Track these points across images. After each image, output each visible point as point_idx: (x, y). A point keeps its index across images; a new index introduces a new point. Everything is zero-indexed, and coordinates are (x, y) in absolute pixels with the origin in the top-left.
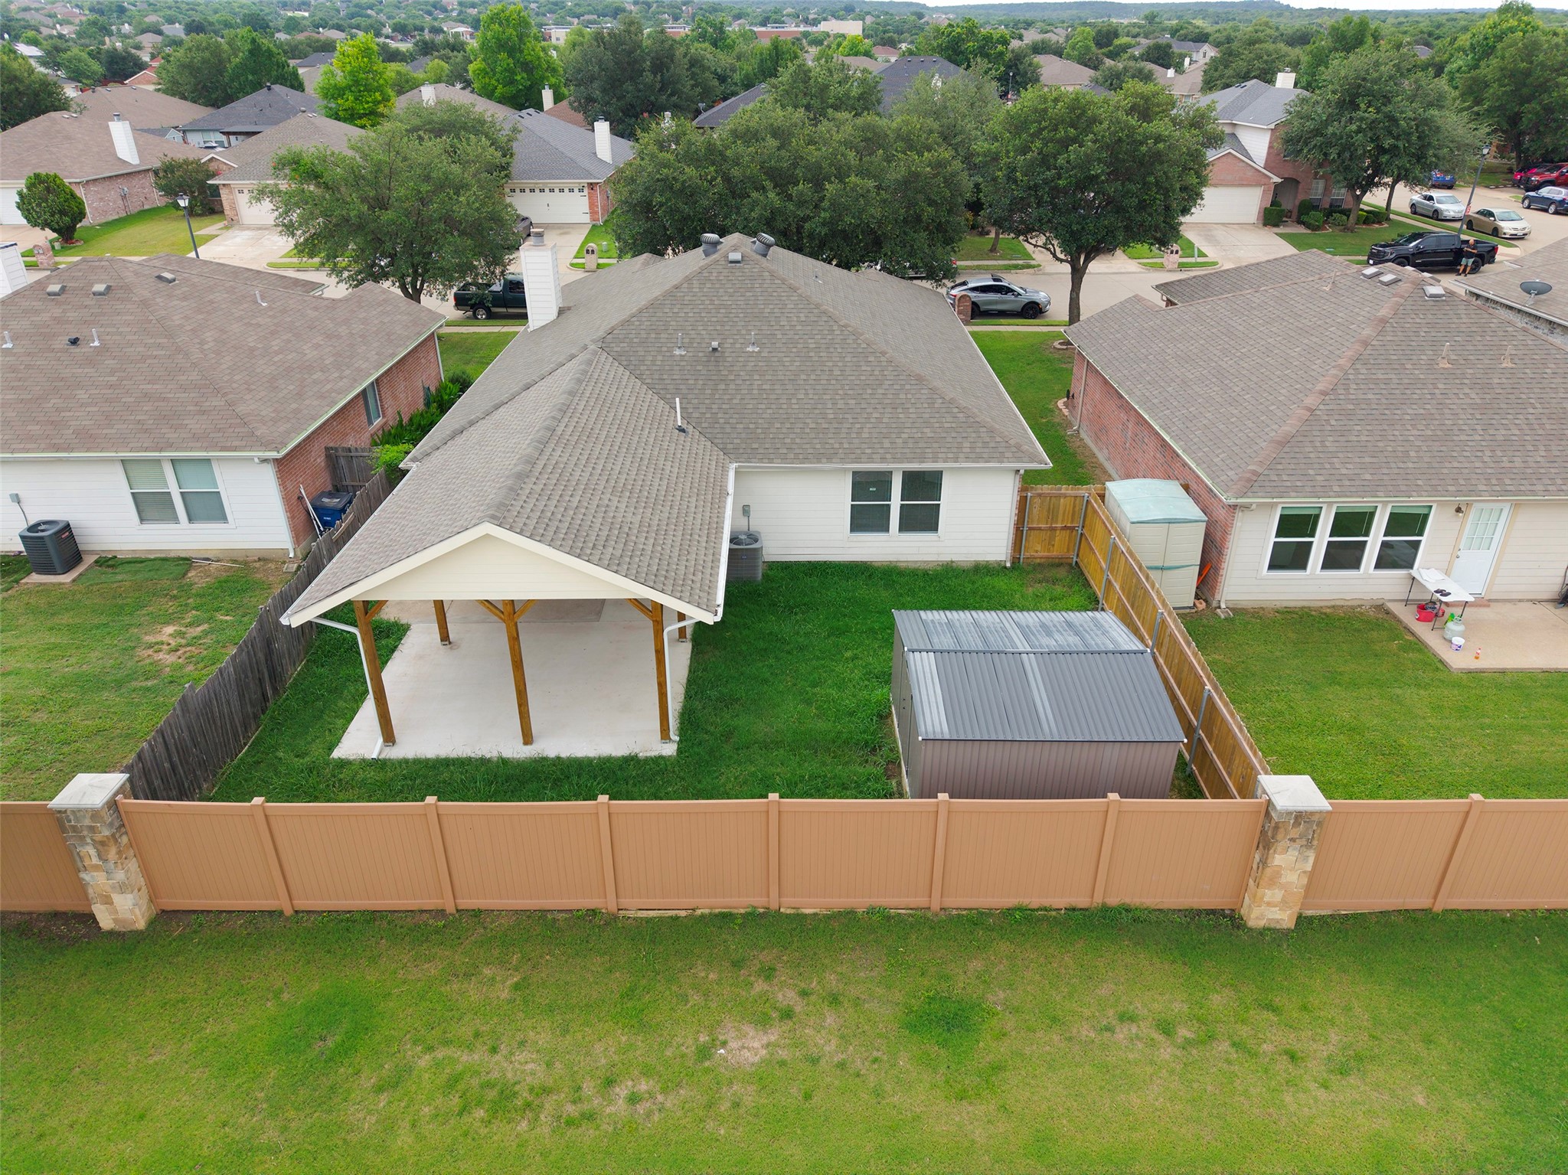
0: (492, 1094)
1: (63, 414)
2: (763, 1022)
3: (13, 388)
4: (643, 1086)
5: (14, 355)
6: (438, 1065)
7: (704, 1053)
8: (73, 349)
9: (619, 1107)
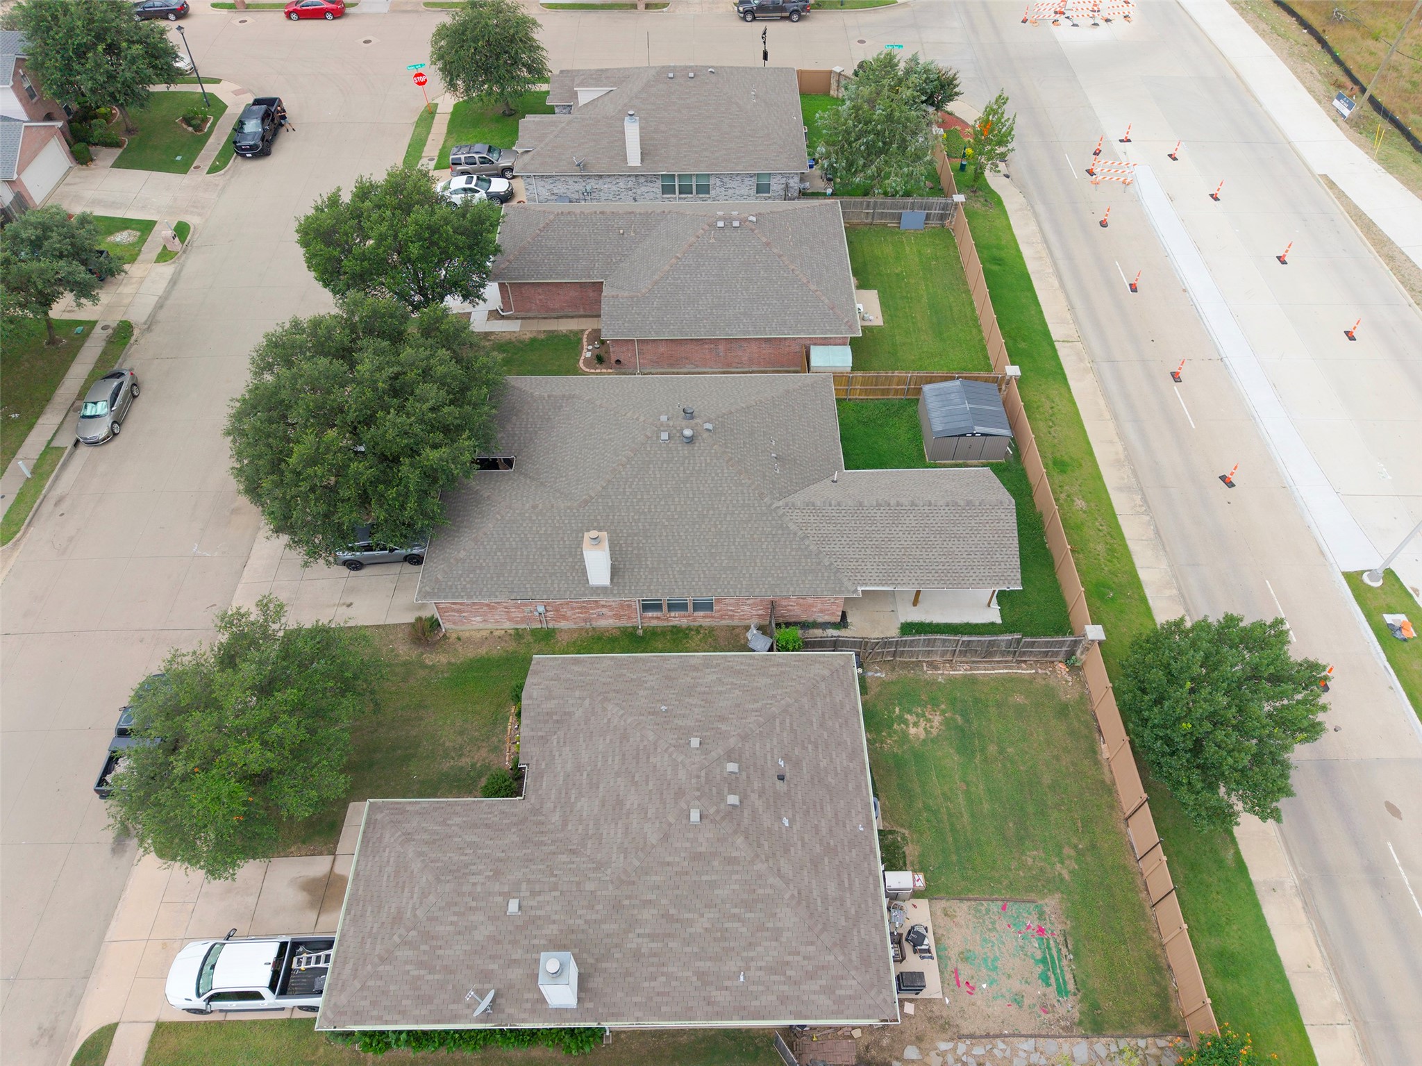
0: (1110, 553)
1: (839, 771)
2: (1073, 501)
3: (822, 808)
4: (1097, 524)
5: (794, 816)
6: (1106, 565)
7: (1085, 512)
8: (787, 776)
9: (1104, 528)
